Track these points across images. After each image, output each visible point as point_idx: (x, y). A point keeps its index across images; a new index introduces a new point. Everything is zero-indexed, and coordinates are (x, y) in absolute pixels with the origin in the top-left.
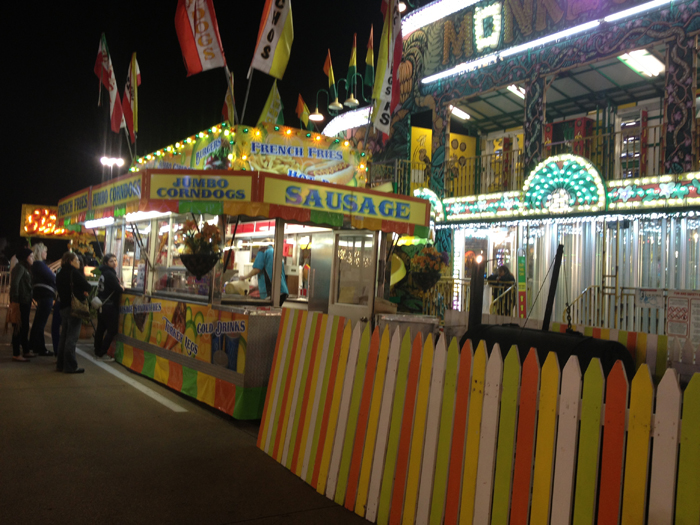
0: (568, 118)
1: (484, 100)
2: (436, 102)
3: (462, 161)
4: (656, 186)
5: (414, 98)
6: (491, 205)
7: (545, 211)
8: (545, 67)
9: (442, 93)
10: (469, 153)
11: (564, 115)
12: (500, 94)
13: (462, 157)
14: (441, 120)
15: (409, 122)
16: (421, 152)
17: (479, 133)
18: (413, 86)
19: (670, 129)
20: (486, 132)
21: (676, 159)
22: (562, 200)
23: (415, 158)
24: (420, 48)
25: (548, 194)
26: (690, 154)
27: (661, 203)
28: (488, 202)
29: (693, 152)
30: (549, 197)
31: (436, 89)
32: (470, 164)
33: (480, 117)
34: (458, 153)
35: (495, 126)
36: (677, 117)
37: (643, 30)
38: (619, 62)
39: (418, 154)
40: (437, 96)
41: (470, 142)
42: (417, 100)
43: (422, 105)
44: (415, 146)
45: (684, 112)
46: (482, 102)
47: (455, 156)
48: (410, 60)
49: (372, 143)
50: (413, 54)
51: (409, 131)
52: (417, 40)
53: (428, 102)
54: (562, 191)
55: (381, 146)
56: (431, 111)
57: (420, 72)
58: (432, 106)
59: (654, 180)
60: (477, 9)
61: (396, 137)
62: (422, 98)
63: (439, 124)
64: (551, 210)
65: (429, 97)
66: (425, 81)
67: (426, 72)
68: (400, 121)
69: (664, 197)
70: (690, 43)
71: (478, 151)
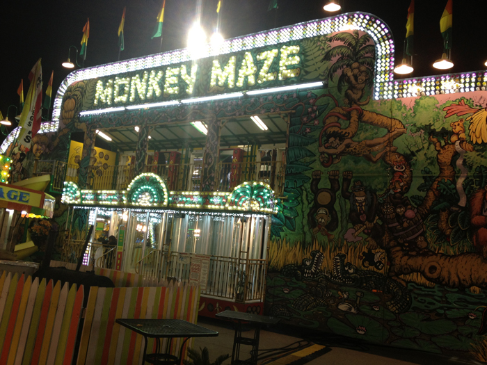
0: (169, 150)
1: (119, 131)
2: (88, 128)
3: (105, 166)
4: (191, 197)
5: (74, 122)
6: (109, 197)
7: (137, 204)
8: (150, 121)
9: (92, 123)
10: (111, 162)
11: (166, 148)
12: (128, 130)
13: (106, 164)
14: (89, 139)
15: (70, 137)
16: (76, 157)
17: (118, 150)
18: (75, 115)
19: (206, 166)
20: (123, 150)
21: (207, 183)
22: (146, 199)
23: (72, 160)
24: (81, 93)
25: (140, 194)
26: (213, 181)
27: (193, 206)
28: (108, 195)
29: (215, 180)
30: (140, 196)
31: (88, 120)
32: (111, 169)
33: (118, 141)
34: (103, 160)
35: (127, 148)
36: (210, 161)
37: (198, 111)
38: (191, 125)
39: (74, 158)
40: (89, 124)
41: (112, 155)
42: (76, 124)
43: (79, 127)
44: (72, 153)
45: (213, 158)
46: (118, 133)
47: (100, 163)
48: (74, 99)
49: (44, 146)
50: (76, 95)
51: (69, 143)
52: (80, 87)
53: (83, 127)
54: (147, 194)
55: (49, 149)
56: (84, 133)
57: (79, 108)
58: (85, 130)
59: (191, 193)
60: (116, 78)
61: (60, 145)
62: (79, 124)
63: (88, 141)
64: (140, 203)
65: (83, 124)
66: (82, 114)
67: (83, 108)
68: (64, 135)
69: (194, 203)
70: (218, 123)
71: (117, 161)
